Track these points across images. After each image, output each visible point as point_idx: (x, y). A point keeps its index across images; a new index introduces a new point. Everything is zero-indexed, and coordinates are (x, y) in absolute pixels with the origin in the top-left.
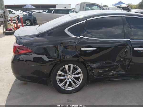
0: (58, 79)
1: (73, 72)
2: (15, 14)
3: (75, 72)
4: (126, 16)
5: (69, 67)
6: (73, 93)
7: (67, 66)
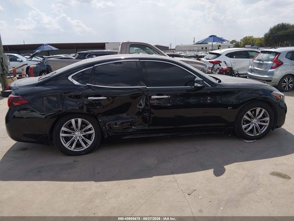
0: (62, 137)
1: (82, 128)
2: (22, 61)
3: (84, 127)
4: (141, 61)
5: (76, 122)
6: (82, 155)
7: (73, 121)
